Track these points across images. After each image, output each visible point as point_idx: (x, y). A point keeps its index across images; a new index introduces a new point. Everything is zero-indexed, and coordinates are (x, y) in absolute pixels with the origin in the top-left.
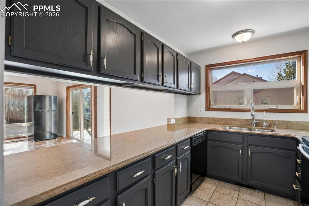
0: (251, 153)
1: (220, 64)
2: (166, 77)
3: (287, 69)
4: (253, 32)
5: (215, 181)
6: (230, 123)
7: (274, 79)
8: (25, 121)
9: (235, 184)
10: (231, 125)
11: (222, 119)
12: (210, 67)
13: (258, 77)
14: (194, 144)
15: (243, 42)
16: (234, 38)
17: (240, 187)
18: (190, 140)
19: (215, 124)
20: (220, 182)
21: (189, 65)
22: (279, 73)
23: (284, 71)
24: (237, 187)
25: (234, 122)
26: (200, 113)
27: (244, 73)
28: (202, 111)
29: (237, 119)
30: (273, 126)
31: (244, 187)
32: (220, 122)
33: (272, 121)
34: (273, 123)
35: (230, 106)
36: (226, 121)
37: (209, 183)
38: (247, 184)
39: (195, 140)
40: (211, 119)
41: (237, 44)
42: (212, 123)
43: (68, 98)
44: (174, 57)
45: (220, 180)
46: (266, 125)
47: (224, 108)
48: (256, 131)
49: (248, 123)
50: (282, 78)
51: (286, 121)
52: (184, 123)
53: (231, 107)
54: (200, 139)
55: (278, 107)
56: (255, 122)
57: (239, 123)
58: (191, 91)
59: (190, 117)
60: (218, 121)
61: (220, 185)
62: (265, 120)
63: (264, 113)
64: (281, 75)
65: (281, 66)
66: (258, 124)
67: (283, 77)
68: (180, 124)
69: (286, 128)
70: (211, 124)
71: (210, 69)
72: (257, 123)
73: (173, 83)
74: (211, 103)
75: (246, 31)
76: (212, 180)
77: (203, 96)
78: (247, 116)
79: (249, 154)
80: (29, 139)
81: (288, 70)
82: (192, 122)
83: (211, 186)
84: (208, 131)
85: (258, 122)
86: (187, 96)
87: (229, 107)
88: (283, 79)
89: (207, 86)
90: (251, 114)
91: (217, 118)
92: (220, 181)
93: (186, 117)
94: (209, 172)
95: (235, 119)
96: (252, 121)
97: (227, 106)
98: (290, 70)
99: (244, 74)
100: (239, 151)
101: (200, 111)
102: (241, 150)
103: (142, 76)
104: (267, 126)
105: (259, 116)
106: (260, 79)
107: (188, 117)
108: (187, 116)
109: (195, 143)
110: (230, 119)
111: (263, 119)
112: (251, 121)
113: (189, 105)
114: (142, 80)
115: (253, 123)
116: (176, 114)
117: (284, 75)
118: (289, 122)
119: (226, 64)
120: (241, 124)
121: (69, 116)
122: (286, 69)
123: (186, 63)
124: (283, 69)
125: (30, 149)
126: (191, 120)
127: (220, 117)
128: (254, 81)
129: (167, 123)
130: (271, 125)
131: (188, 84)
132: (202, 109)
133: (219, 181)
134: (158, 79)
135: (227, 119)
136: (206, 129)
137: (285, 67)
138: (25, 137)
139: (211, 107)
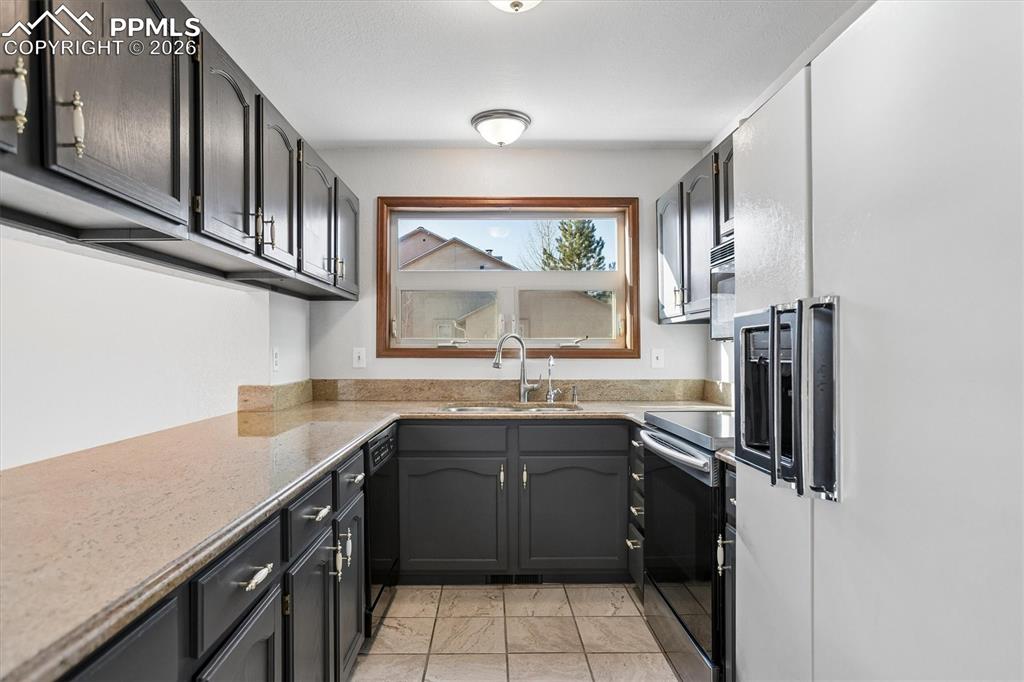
0: (529, 475)
1: (425, 201)
2: (272, 222)
3: (564, 240)
4: (527, 121)
5: (427, 590)
6: (458, 393)
7: (534, 265)
9: (487, 583)
10: (463, 402)
11: (432, 383)
12: (390, 206)
13: (494, 254)
14: (373, 469)
15: (501, 143)
16: (476, 129)
17: (501, 586)
18: (361, 453)
19: (409, 400)
20: (444, 587)
21: (330, 189)
22: (545, 250)
23: (557, 245)
24: (493, 590)
25: (468, 392)
26: (356, 365)
27: (454, 236)
28: (363, 357)
29: (480, 382)
30: (570, 397)
31: (511, 583)
32: (428, 394)
33: (568, 382)
34: (571, 386)
35: (458, 340)
36: (446, 390)
37: (413, 599)
38: (518, 573)
39: (373, 453)
40: (397, 384)
41: (480, 147)
42: (400, 398)
44: (291, 152)
45: (442, 583)
46: (555, 395)
47: (435, 346)
48: (533, 412)
49: (510, 391)
50: (552, 264)
51: (598, 382)
52: (300, 405)
53: (457, 345)
54: (383, 450)
55: (578, 344)
56: (529, 386)
57: (485, 395)
58: (335, 285)
59: (318, 381)
60: (421, 389)
61: (448, 598)
62: (552, 381)
63: (552, 361)
64: (550, 256)
65: (551, 231)
66: (535, 395)
67: (555, 262)
68: (290, 408)
69: (599, 401)
70: (396, 400)
71: (392, 212)
72: (533, 390)
73: (286, 248)
74: (395, 331)
75: (510, 114)
76: (418, 590)
77: (368, 303)
78: (509, 370)
79: (525, 480)
81: (567, 244)
82: (327, 400)
83: (421, 607)
84: (399, 423)
85: (535, 386)
86: (308, 302)
87: (450, 344)
88: (555, 268)
89: (382, 269)
90: (495, 364)
91: (417, 381)
92: (443, 585)
93: (307, 382)
94: (410, 562)
95: (471, 381)
96: (520, 384)
97: (445, 341)
98: (571, 244)
99: (455, 242)
100: (497, 477)
101: (355, 356)
102: (502, 473)
103: (199, 210)
104: (560, 397)
105: (539, 369)
106: (498, 262)
107: (313, 380)
108: (306, 378)
109: (375, 465)
110: (458, 381)
111: (546, 378)
112: (517, 384)
113: (313, 336)
114: (196, 226)
115: (522, 391)
116: (276, 368)
117: (557, 255)
118: (604, 382)
119: (442, 201)
120: (490, 395)
122: (561, 240)
123: (324, 180)
124: (554, 239)
126: (320, 393)
127: (427, 378)
128: (482, 268)
129: (239, 406)
130: (567, 392)
131: (326, 257)
132: (363, 351)
133: (440, 587)
134: (246, 230)
135: (448, 382)
136: (396, 416)
137: (559, 234)
139: (394, 345)
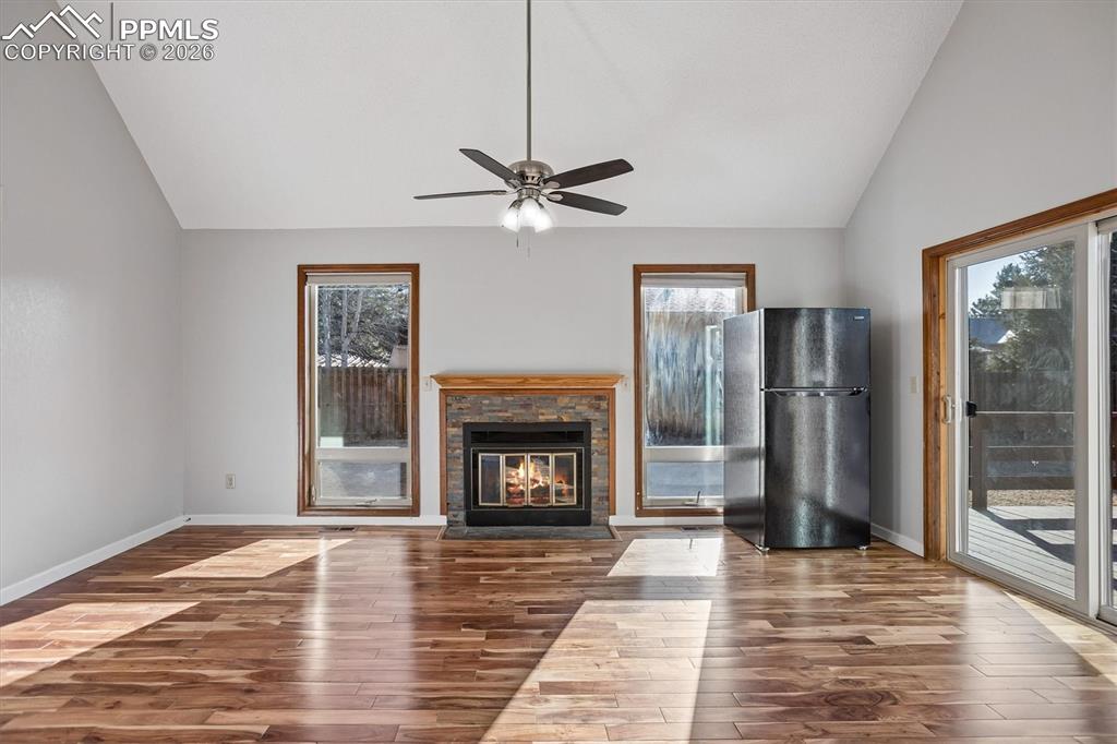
8: (708, 438)
43: (933, 316)
80: (728, 525)
121: (943, 427)
125: (734, 568)
138: (711, 513)
